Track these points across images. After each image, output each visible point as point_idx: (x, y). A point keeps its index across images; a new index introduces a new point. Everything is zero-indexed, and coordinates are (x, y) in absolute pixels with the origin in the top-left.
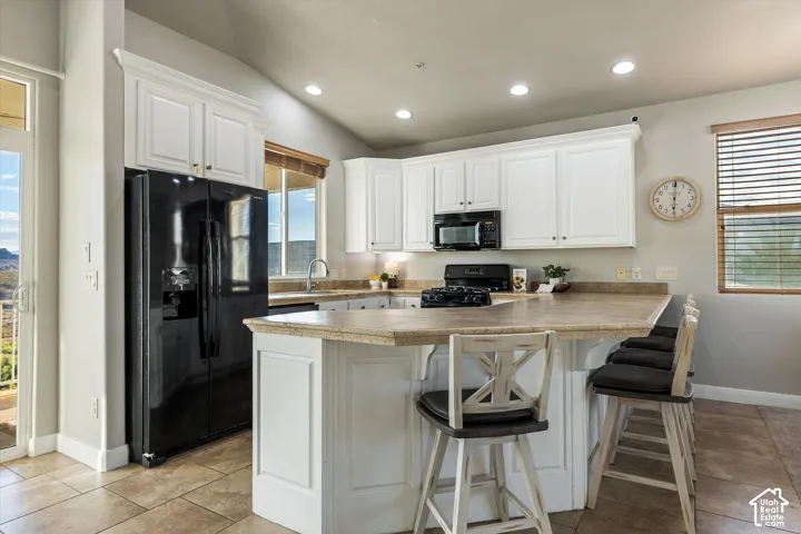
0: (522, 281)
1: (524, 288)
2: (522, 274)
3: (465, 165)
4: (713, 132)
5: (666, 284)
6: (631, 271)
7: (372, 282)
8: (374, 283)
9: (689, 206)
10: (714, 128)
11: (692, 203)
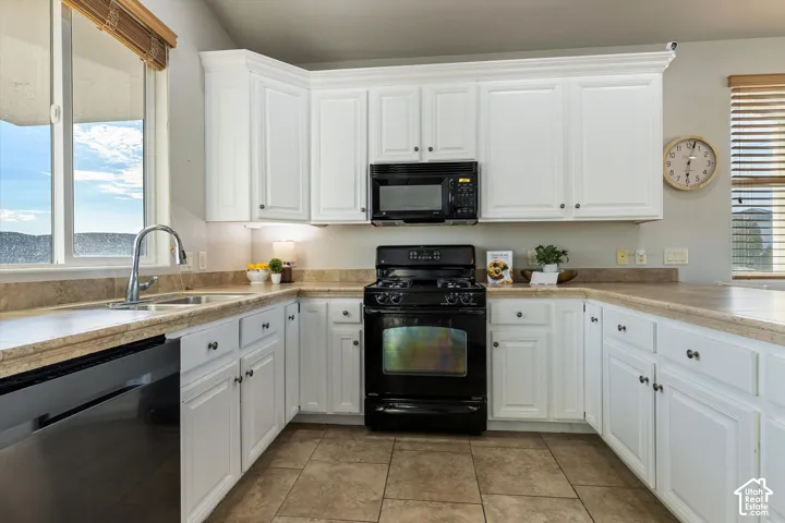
0: (505, 268)
1: (507, 277)
2: (507, 258)
3: (420, 91)
4: (729, 85)
5: (676, 270)
6: (634, 255)
7: (252, 275)
8: (257, 276)
9: (705, 172)
10: (732, 81)
11: (708, 169)
